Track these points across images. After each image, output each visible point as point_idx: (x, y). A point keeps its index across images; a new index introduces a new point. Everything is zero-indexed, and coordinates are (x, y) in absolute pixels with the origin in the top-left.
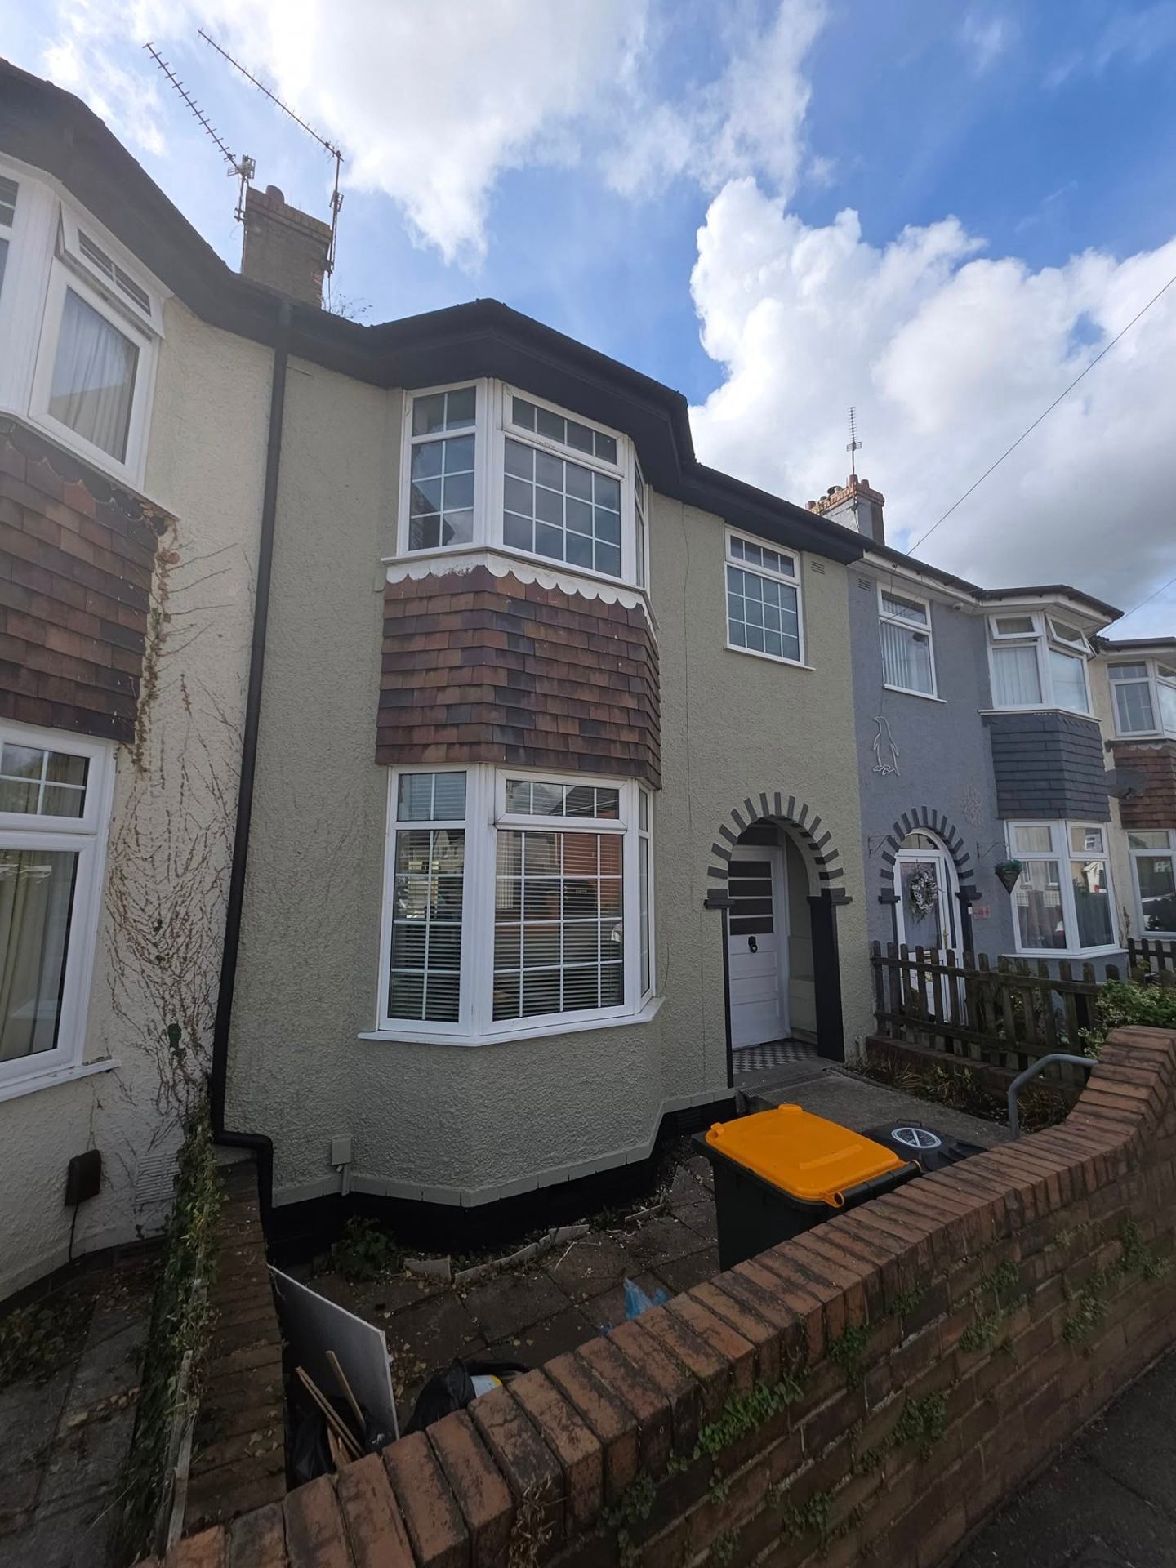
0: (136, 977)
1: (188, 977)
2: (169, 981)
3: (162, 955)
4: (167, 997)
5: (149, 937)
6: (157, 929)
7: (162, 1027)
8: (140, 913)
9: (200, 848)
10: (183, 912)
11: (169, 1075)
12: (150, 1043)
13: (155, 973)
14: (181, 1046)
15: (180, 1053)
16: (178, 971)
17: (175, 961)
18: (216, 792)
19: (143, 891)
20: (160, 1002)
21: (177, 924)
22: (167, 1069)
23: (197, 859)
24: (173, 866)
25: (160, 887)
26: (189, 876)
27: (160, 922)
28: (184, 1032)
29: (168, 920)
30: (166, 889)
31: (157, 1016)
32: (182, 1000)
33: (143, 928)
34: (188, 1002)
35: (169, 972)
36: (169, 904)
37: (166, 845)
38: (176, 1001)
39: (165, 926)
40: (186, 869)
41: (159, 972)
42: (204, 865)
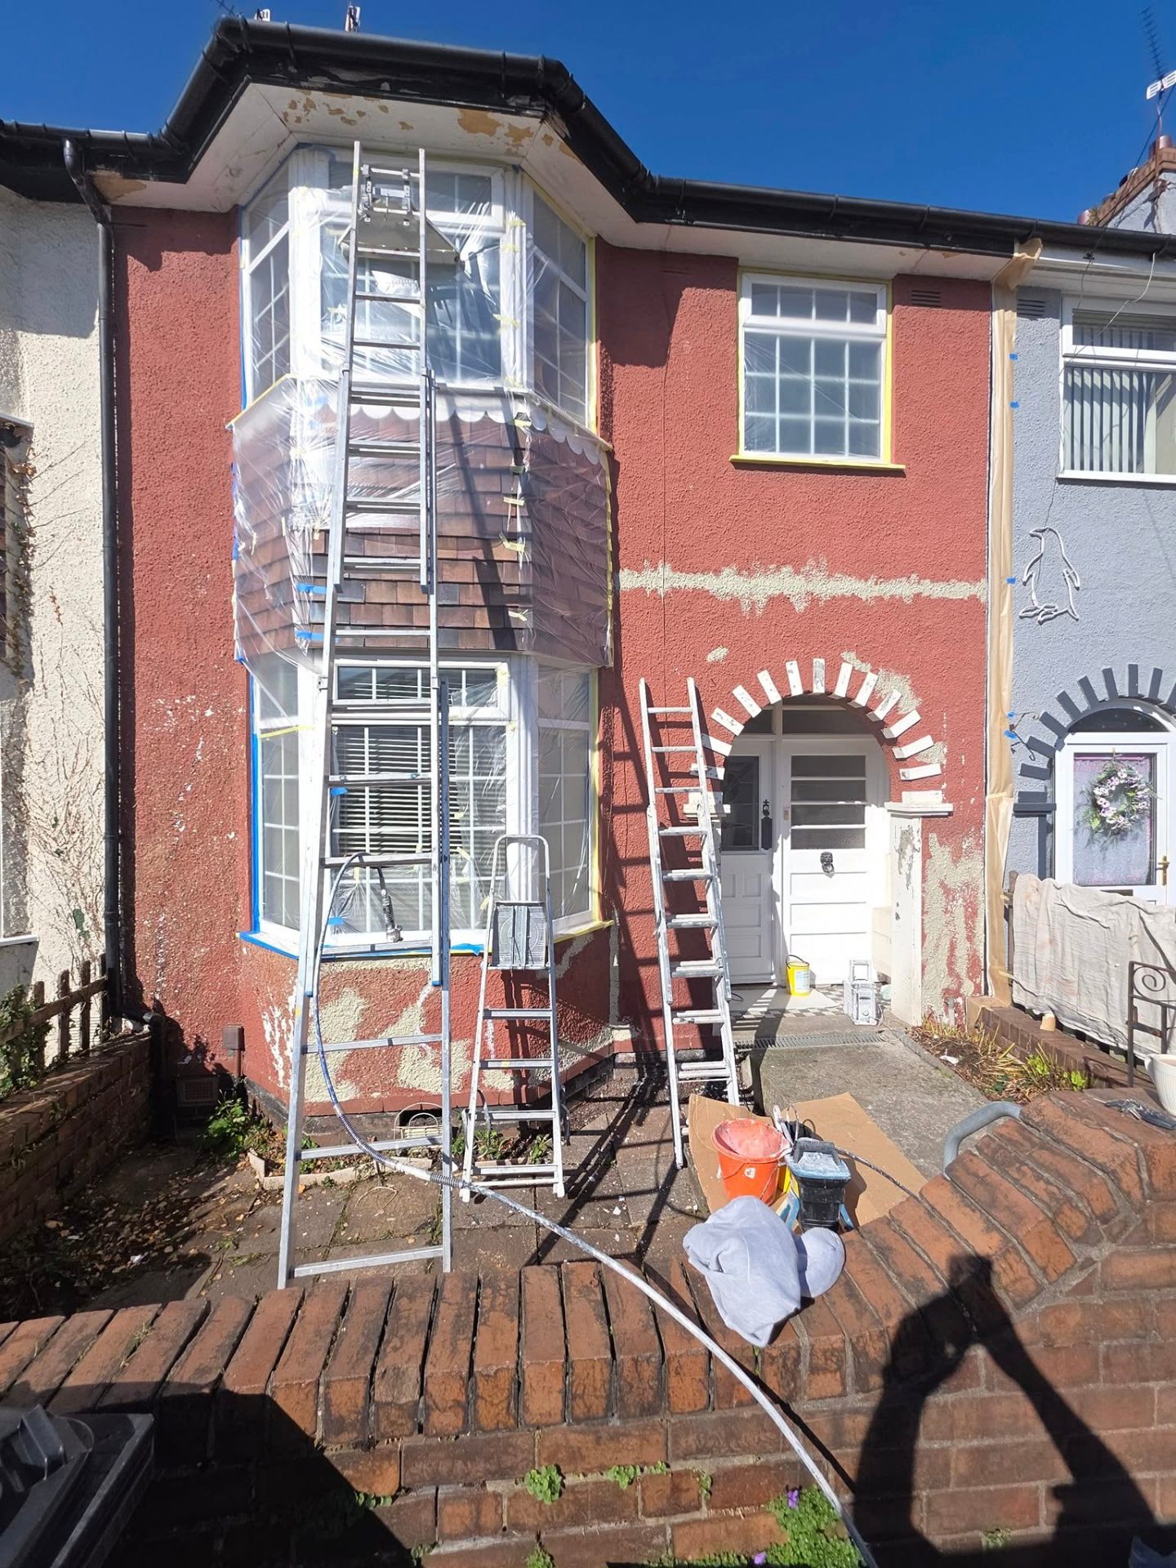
0: (43, 866)
1: (85, 869)
2: (69, 871)
3: (61, 849)
4: (70, 886)
5: (49, 833)
6: (54, 826)
7: (68, 911)
8: (40, 811)
9: (83, 751)
10: (74, 812)
11: (79, 953)
12: (62, 926)
13: (57, 863)
14: (86, 929)
15: (85, 935)
16: (75, 864)
17: (72, 854)
18: (92, 699)
19: (39, 791)
20: (64, 890)
21: (71, 822)
22: (77, 947)
23: (82, 763)
24: (62, 769)
25: (53, 789)
26: (76, 778)
27: (56, 820)
28: (86, 917)
29: (63, 818)
30: (59, 789)
31: (63, 901)
32: (82, 890)
33: (44, 825)
34: (87, 890)
35: (69, 864)
36: (62, 803)
37: (54, 750)
38: (77, 889)
39: (61, 823)
40: (73, 772)
41: (60, 863)
42: (88, 768)
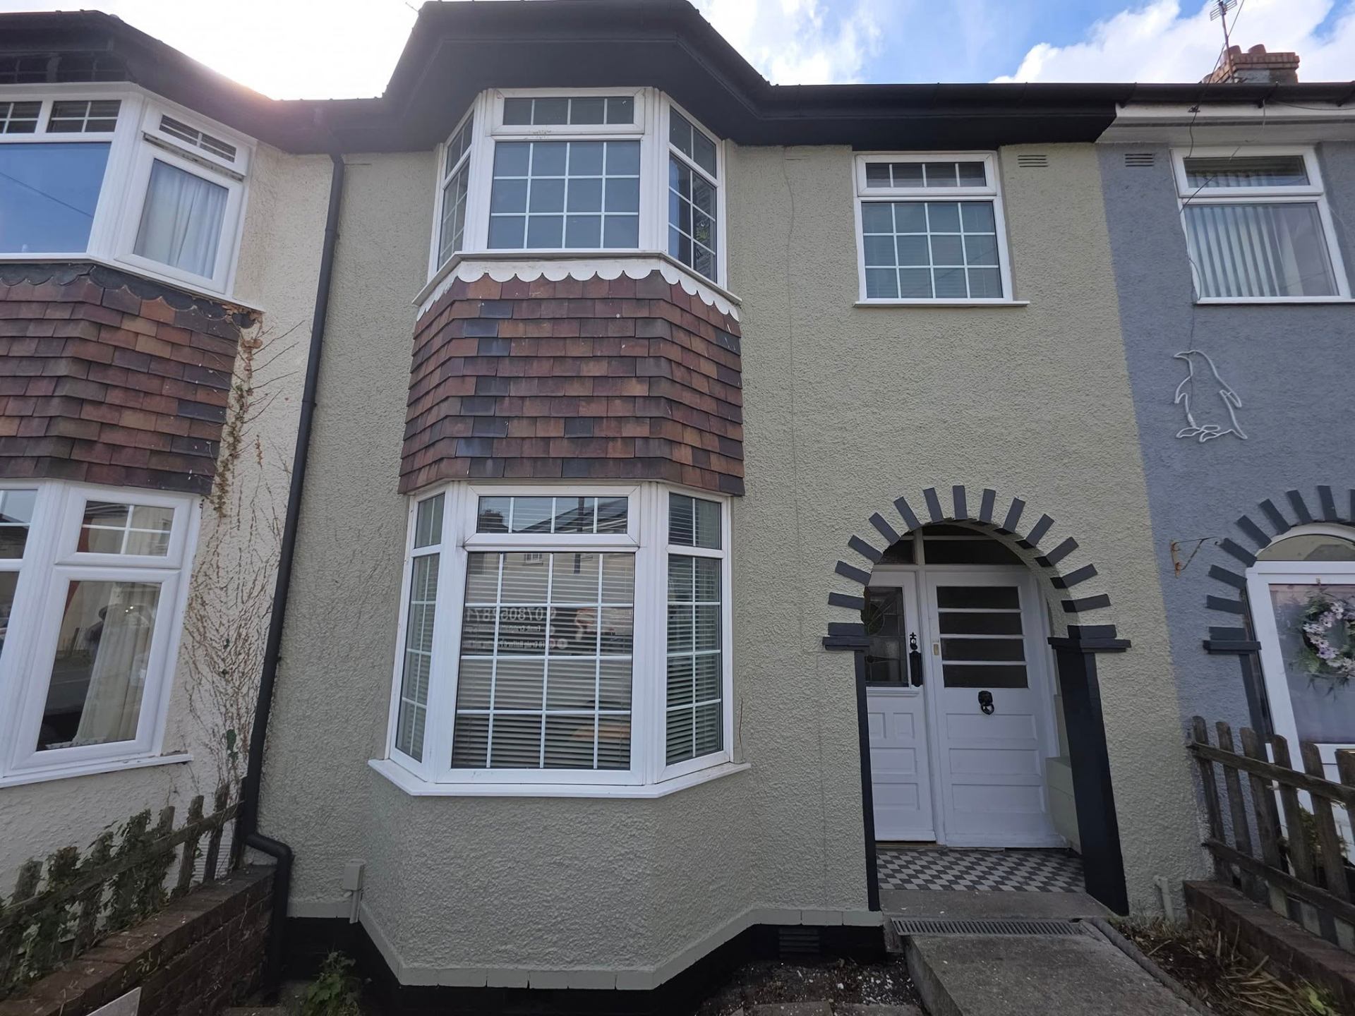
0: (208, 686)
1: (244, 690)
2: (230, 691)
3: (227, 669)
4: (228, 706)
5: (220, 653)
6: (226, 647)
7: (223, 731)
8: (215, 633)
9: (261, 578)
10: (244, 634)
11: (226, 774)
12: (214, 745)
13: (221, 684)
14: (235, 750)
15: (234, 756)
16: (237, 684)
17: (236, 675)
18: (276, 531)
19: (218, 614)
20: (223, 710)
21: (240, 644)
22: (224, 768)
23: (258, 588)
24: (240, 594)
25: (231, 612)
26: (251, 602)
27: (228, 641)
28: (238, 738)
29: (234, 640)
30: (234, 613)
31: (220, 721)
32: (238, 709)
33: (216, 645)
34: (243, 711)
35: (231, 685)
36: (236, 625)
37: (236, 576)
38: (234, 710)
39: (231, 645)
40: (249, 597)
41: (224, 683)
42: (262, 593)
